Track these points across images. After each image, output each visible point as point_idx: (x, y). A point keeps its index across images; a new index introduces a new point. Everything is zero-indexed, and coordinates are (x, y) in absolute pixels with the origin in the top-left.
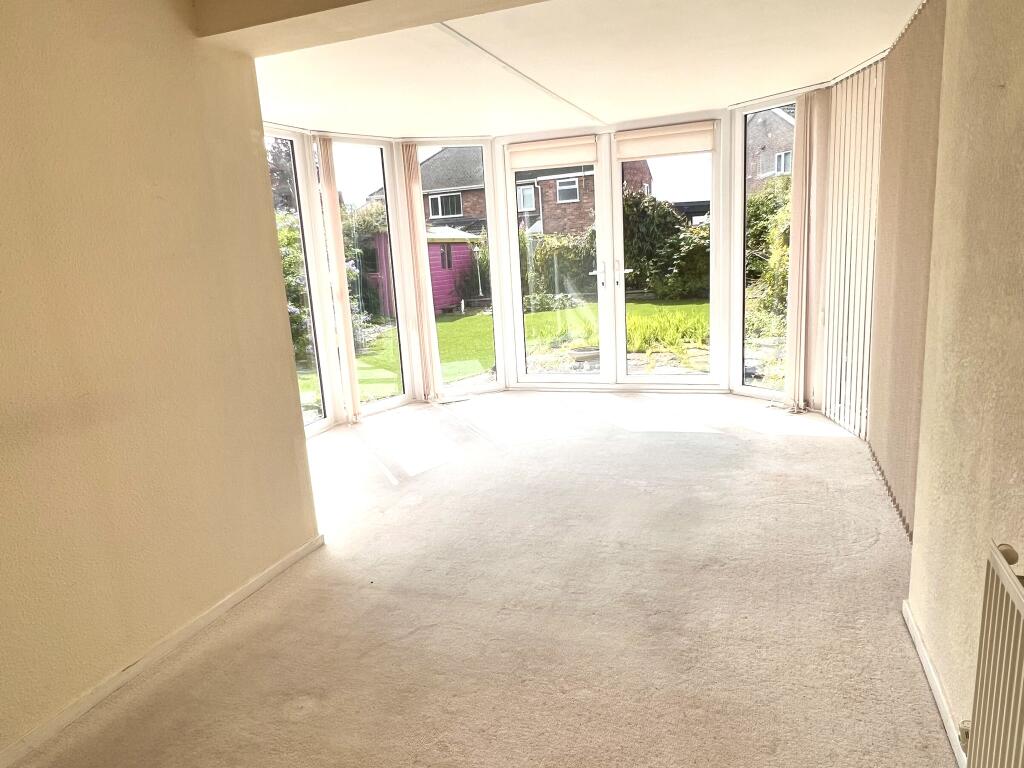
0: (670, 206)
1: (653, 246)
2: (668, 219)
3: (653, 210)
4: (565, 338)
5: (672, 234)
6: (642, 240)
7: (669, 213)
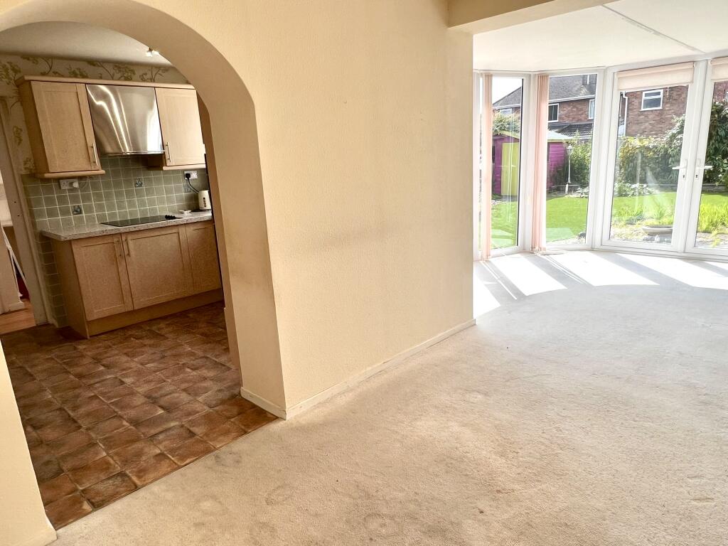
4: (640, 217)
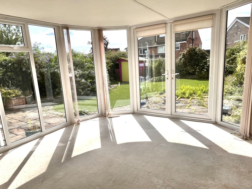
0: (205, 51)
1: (199, 63)
2: (204, 55)
3: (199, 52)
5: (205, 59)
6: (196, 61)
7: (204, 53)
